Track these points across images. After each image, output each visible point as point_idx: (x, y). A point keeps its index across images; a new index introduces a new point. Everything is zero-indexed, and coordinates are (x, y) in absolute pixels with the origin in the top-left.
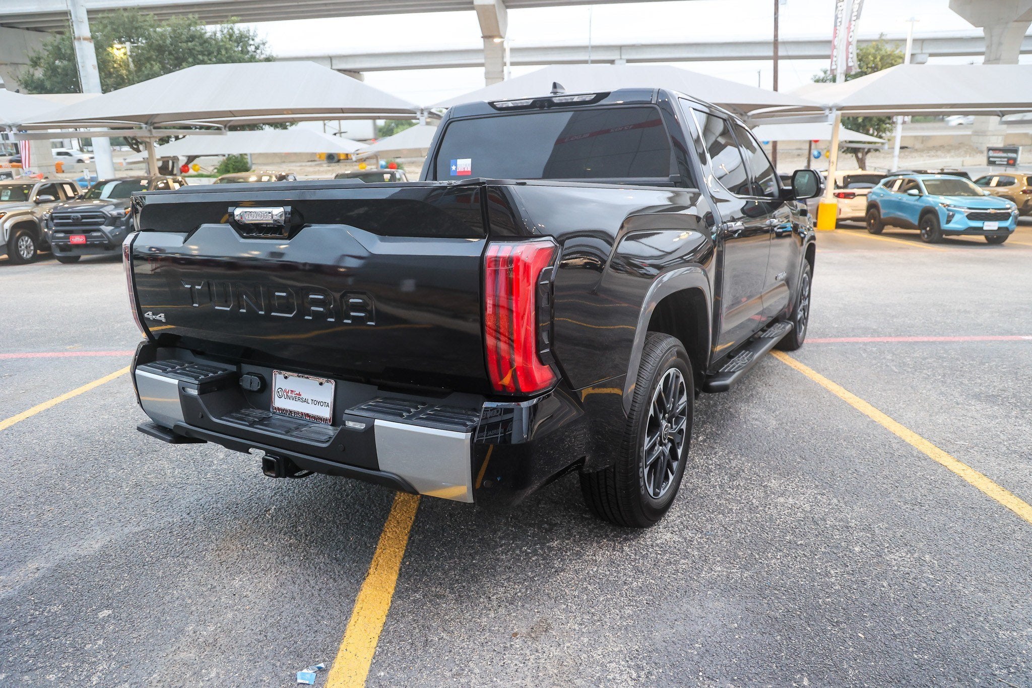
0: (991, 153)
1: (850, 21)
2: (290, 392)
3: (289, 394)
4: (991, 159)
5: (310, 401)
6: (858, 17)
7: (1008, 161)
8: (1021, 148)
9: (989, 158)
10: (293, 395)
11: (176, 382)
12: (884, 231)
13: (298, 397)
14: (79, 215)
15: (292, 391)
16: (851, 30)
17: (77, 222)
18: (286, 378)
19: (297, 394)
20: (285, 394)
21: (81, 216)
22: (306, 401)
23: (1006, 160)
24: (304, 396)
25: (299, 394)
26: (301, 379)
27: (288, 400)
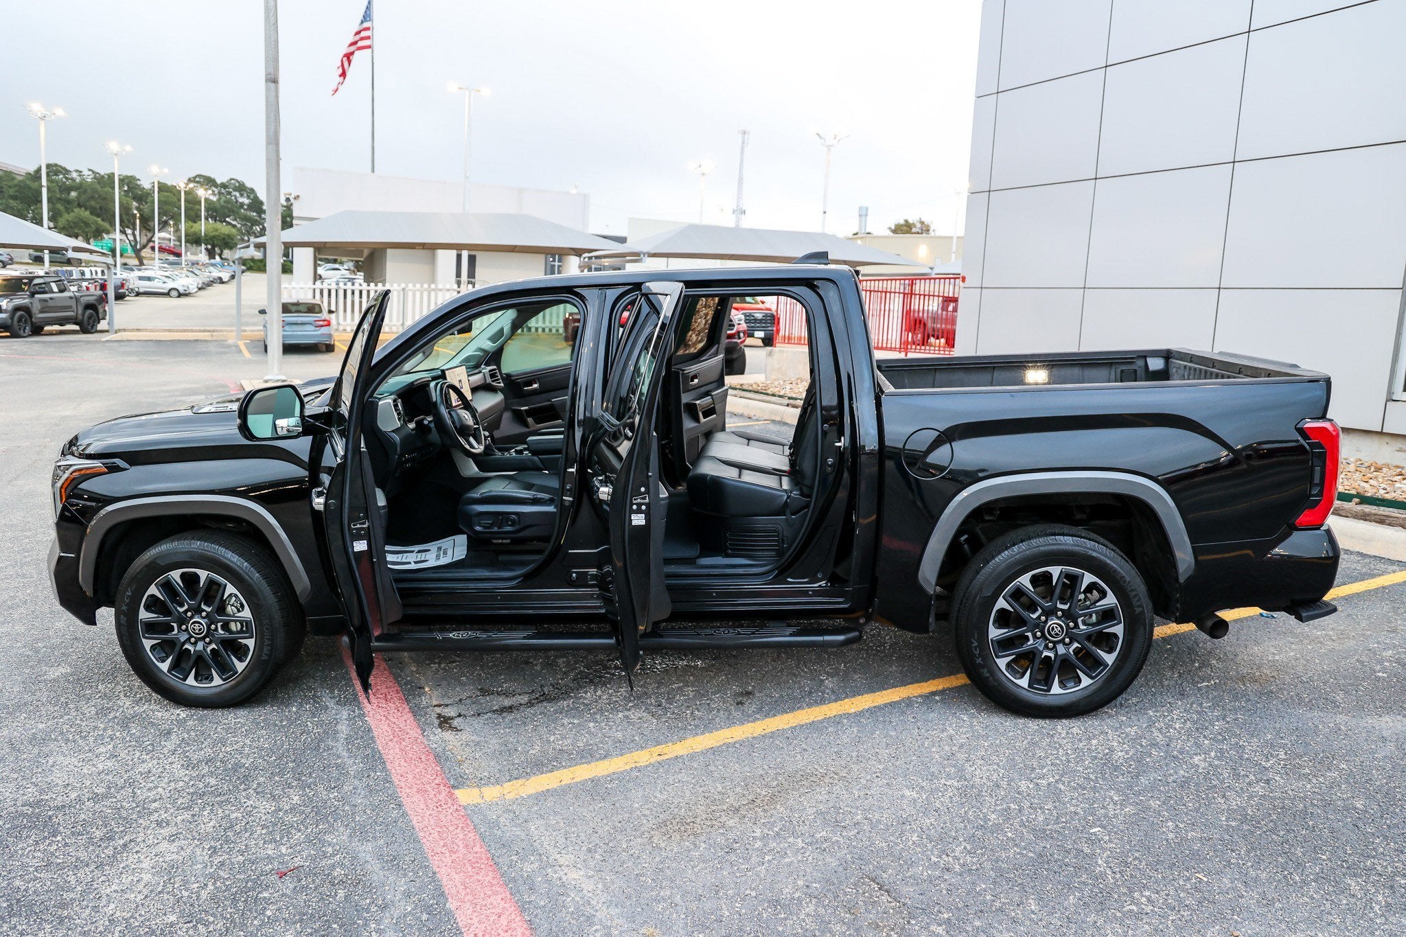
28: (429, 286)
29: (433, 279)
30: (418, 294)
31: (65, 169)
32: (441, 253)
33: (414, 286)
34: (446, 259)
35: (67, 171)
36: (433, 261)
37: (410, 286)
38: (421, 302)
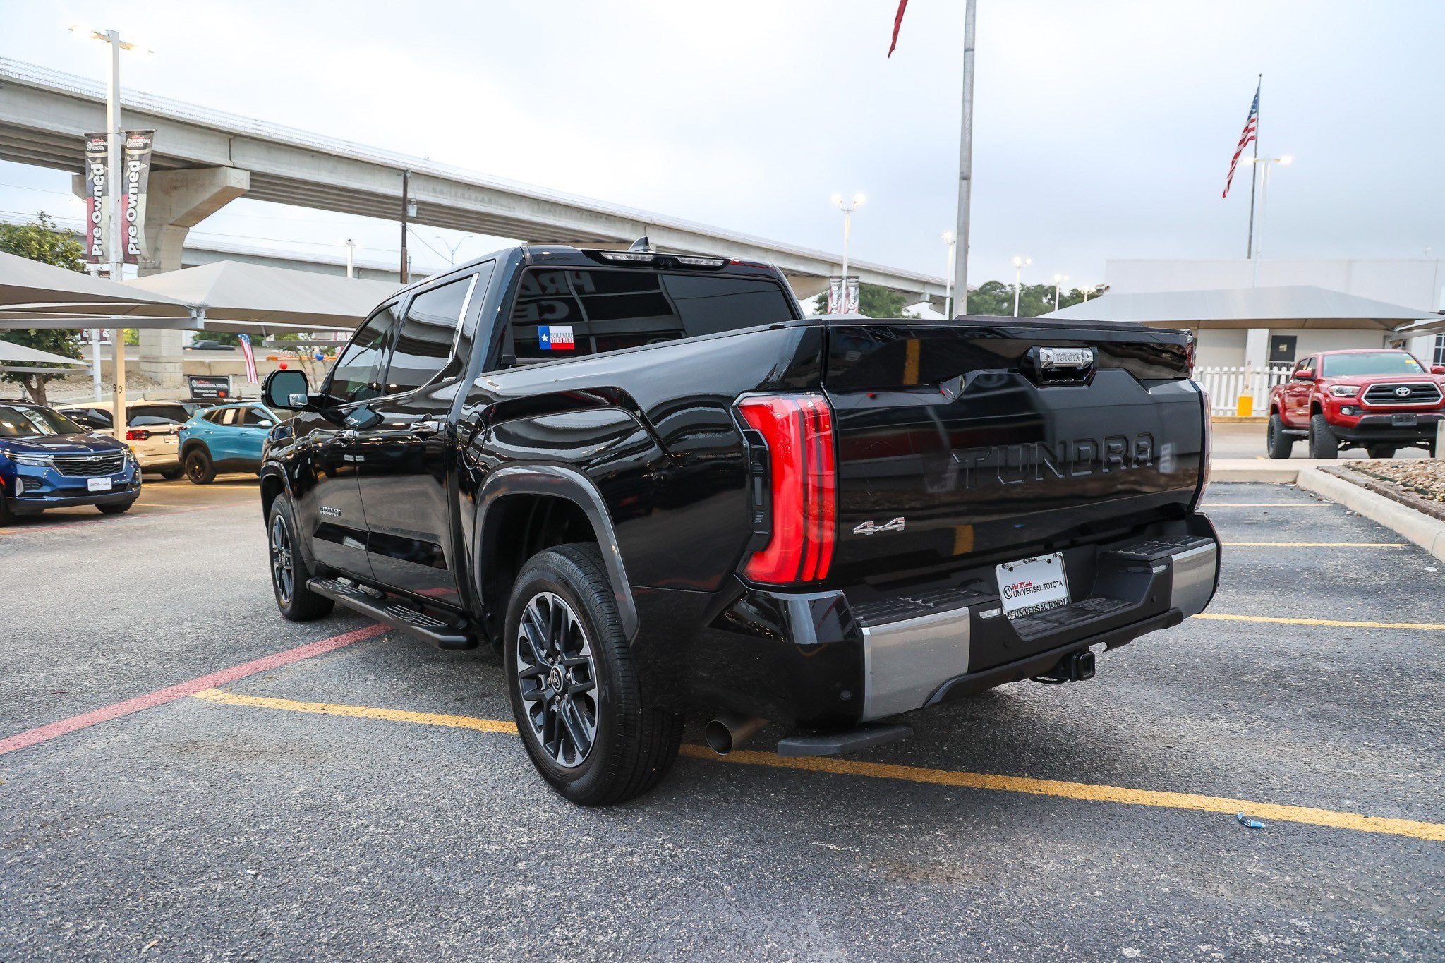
0: (195, 384)
2: (1019, 585)
3: (1019, 589)
4: (195, 391)
5: (1043, 587)
7: (217, 393)
8: (231, 377)
9: (193, 389)
10: (1024, 588)
12: (216, 479)
13: (1030, 588)
15: (1021, 584)
18: (1011, 569)
19: (1027, 585)
20: (1014, 590)
22: (1038, 589)
23: (215, 391)
24: (1035, 584)
25: (1030, 584)
26: (1029, 564)
27: (1019, 597)
28: (1238, 369)
29: (1243, 361)
30: (1216, 377)
31: (1001, 285)
32: (1251, 332)
33: (1213, 369)
34: (1259, 340)
35: (1003, 287)
36: (1243, 343)
37: (1209, 369)
38: (1220, 386)
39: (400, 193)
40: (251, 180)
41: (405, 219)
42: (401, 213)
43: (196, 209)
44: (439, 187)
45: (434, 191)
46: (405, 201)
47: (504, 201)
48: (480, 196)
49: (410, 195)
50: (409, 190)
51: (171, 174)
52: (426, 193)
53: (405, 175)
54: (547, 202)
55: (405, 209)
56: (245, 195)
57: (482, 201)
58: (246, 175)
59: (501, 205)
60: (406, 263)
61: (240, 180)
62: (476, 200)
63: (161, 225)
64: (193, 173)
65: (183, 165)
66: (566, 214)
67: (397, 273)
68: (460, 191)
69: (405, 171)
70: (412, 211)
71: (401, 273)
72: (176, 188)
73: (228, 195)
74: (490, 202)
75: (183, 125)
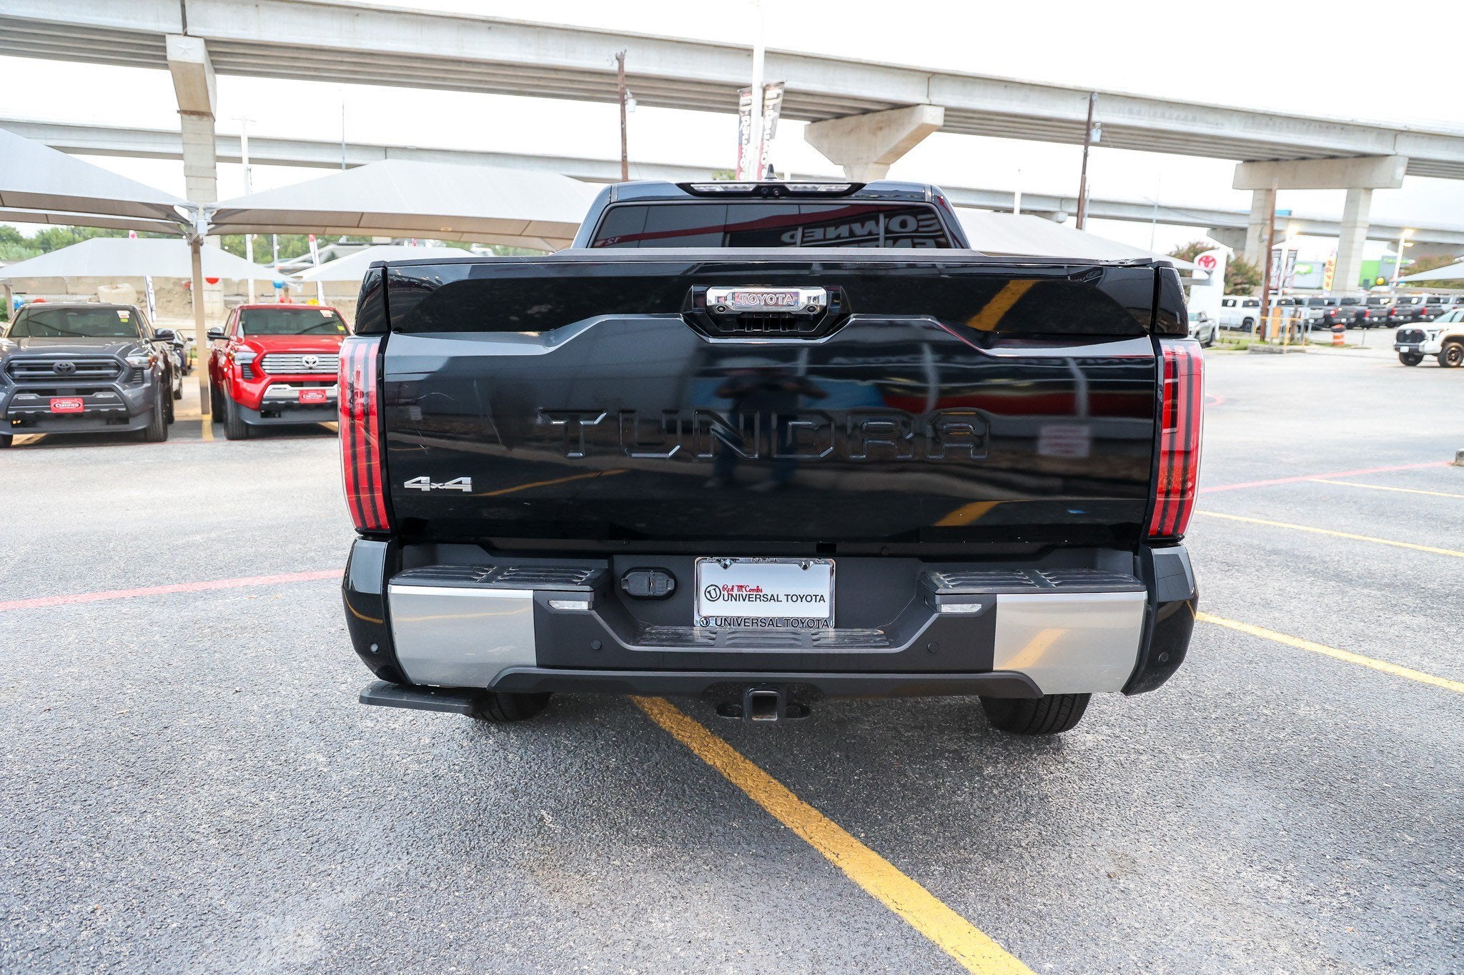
1: (762, 140)
2: (736, 588)
3: (736, 593)
5: (783, 598)
6: (772, 136)
10: (744, 593)
11: (528, 594)
13: (756, 594)
14: (71, 363)
15: (740, 587)
16: (764, 151)
17: (65, 374)
18: (725, 567)
19: (751, 590)
20: (724, 593)
21: (75, 364)
22: (774, 599)
24: (767, 591)
25: (758, 590)
27: (731, 603)
39: (1084, 117)
40: (945, 115)
41: (1087, 142)
42: (1084, 137)
43: (896, 147)
44: (1135, 107)
45: (1131, 112)
46: (1089, 125)
47: (1212, 117)
48: (1183, 114)
49: (1095, 118)
50: (1094, 113)
51: (878, 116)
52: (1121, 115)
53: (1091, 97)
54: (1264, 115)
55: (1088, 134)
56: (939, 130)
57: (1185, 119)
58: (941, 111)
59: (1207, 123)
60: (1084, 191)
61: (934, 116)
62: (1178, 118)
63: (867, 164)
64: (897, 113)
65: (888, 106)
66: (1288, 127)
67: (1073, 199)
68: (1159, 110)
69: (1092, 93)
70: (1096, 136)
71: (1079, 199)
72: (881, 129)
73: (923, 132)
74: (1194, 119)
75: (888, 70)
